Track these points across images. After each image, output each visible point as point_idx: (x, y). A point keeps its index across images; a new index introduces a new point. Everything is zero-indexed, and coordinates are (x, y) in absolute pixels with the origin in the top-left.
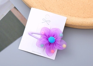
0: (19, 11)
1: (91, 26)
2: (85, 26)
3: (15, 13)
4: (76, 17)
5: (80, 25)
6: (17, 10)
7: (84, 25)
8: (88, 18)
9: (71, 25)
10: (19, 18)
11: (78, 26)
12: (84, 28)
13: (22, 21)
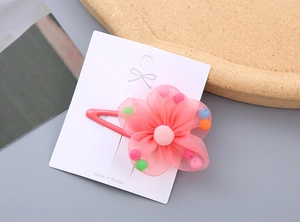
0: (63, 31)
1: (292, 100)
2: (274, 98)
3: (50, 33)
4: (246, 65)
5: (258, 93)
6: (59, 25)
7: (271, 95)
8: (287, 71)
9: (230, 90)
10: (62, 53)
11: (252, 95)
12: (270, 103)
13: (69, 63)
